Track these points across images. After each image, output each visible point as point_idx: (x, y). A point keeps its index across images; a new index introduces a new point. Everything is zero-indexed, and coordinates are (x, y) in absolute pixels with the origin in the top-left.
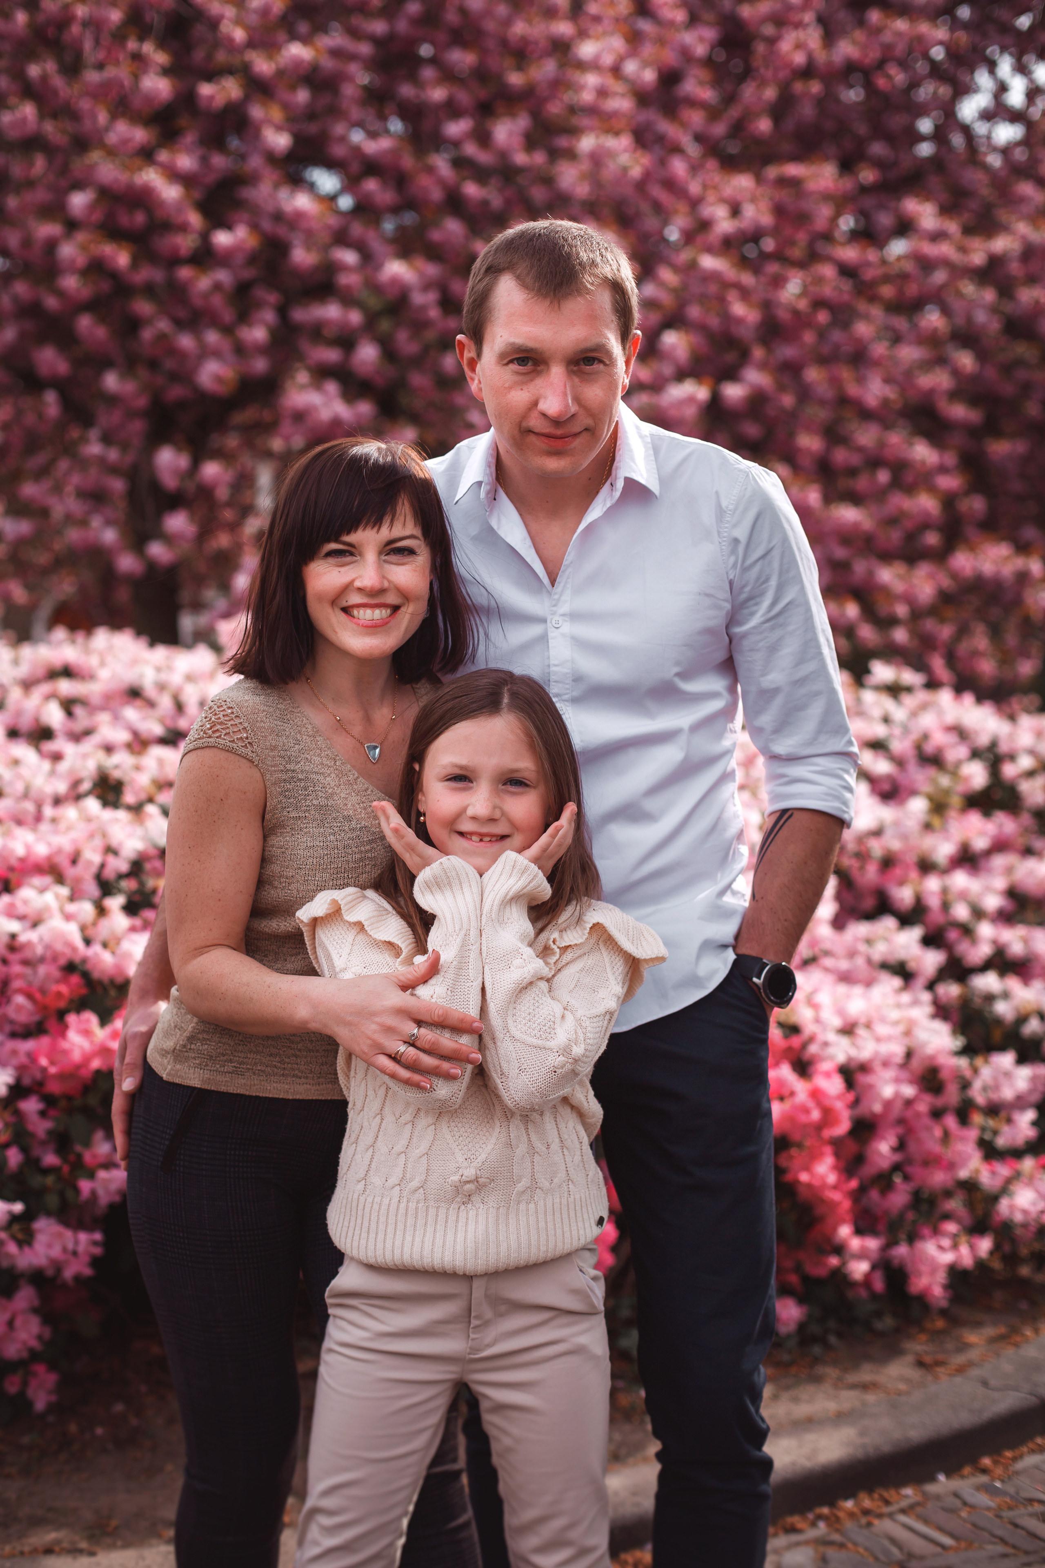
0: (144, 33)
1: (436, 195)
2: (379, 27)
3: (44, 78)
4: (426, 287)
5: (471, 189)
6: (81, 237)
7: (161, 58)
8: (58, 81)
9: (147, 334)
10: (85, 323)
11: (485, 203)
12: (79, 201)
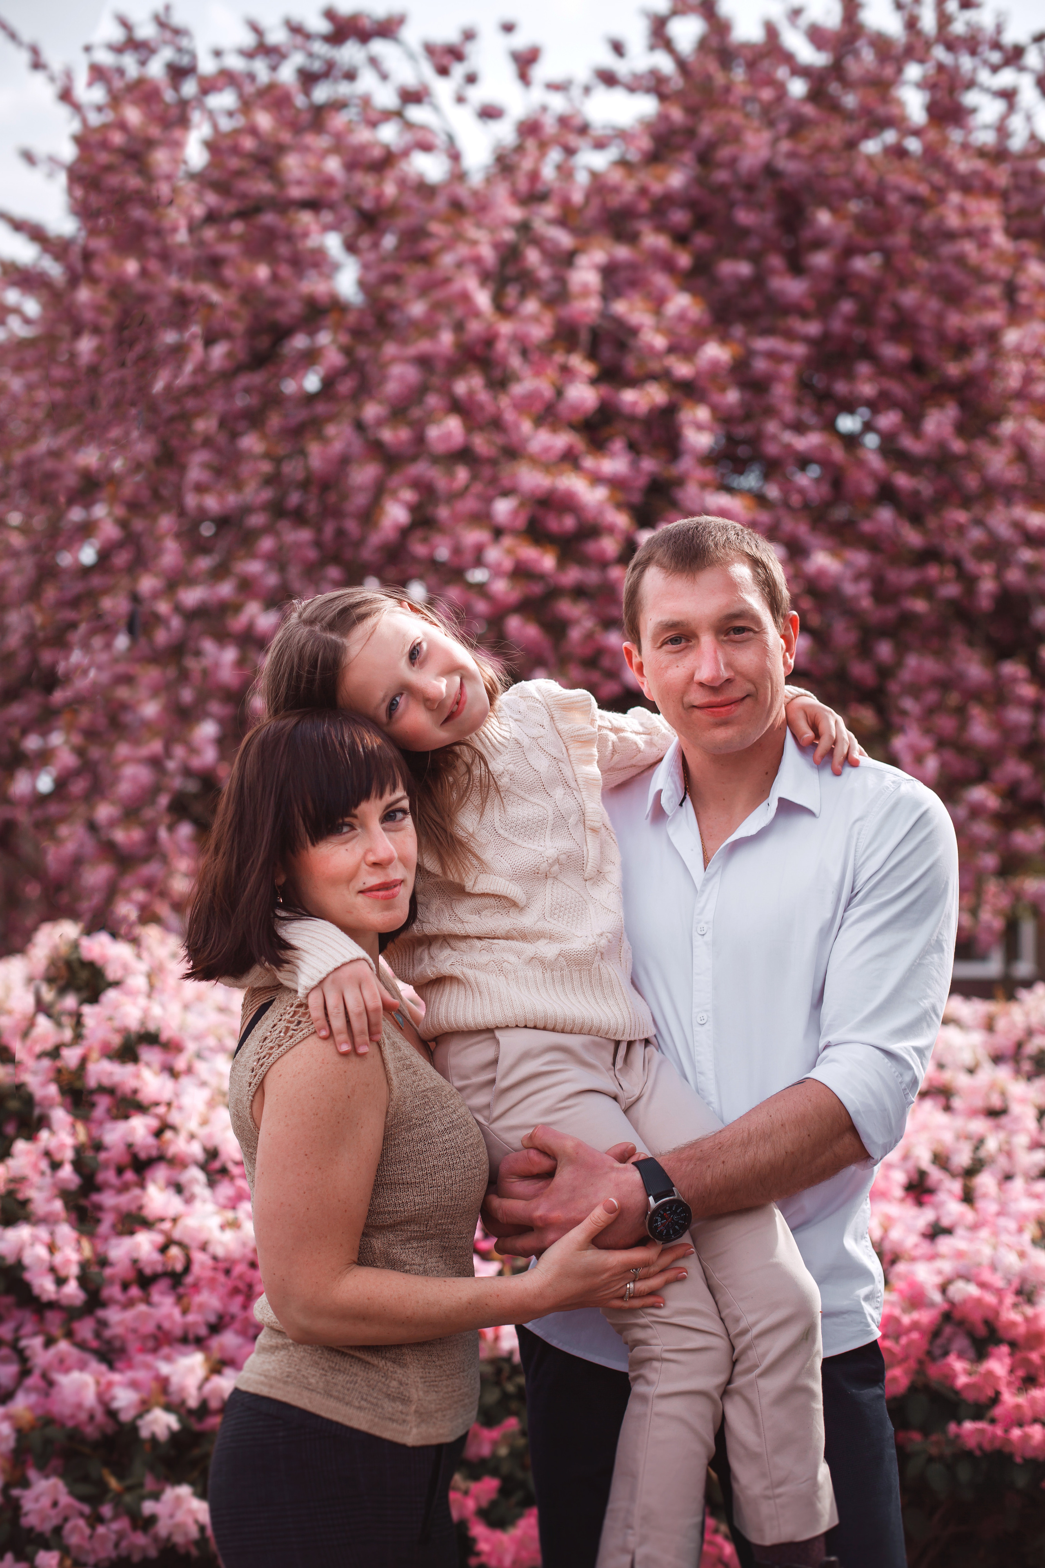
0: (571, 346)
1: (869, 487)
2: (813, 328)
3: (471, 393)
4: (858, 577)
5: (902, 480)
6: (508, 541)
7: (587, 369)
8: (483, 396)
9: (575, 634)
10: (514, 623)
11: (916, 493)
12: (503, 508)
